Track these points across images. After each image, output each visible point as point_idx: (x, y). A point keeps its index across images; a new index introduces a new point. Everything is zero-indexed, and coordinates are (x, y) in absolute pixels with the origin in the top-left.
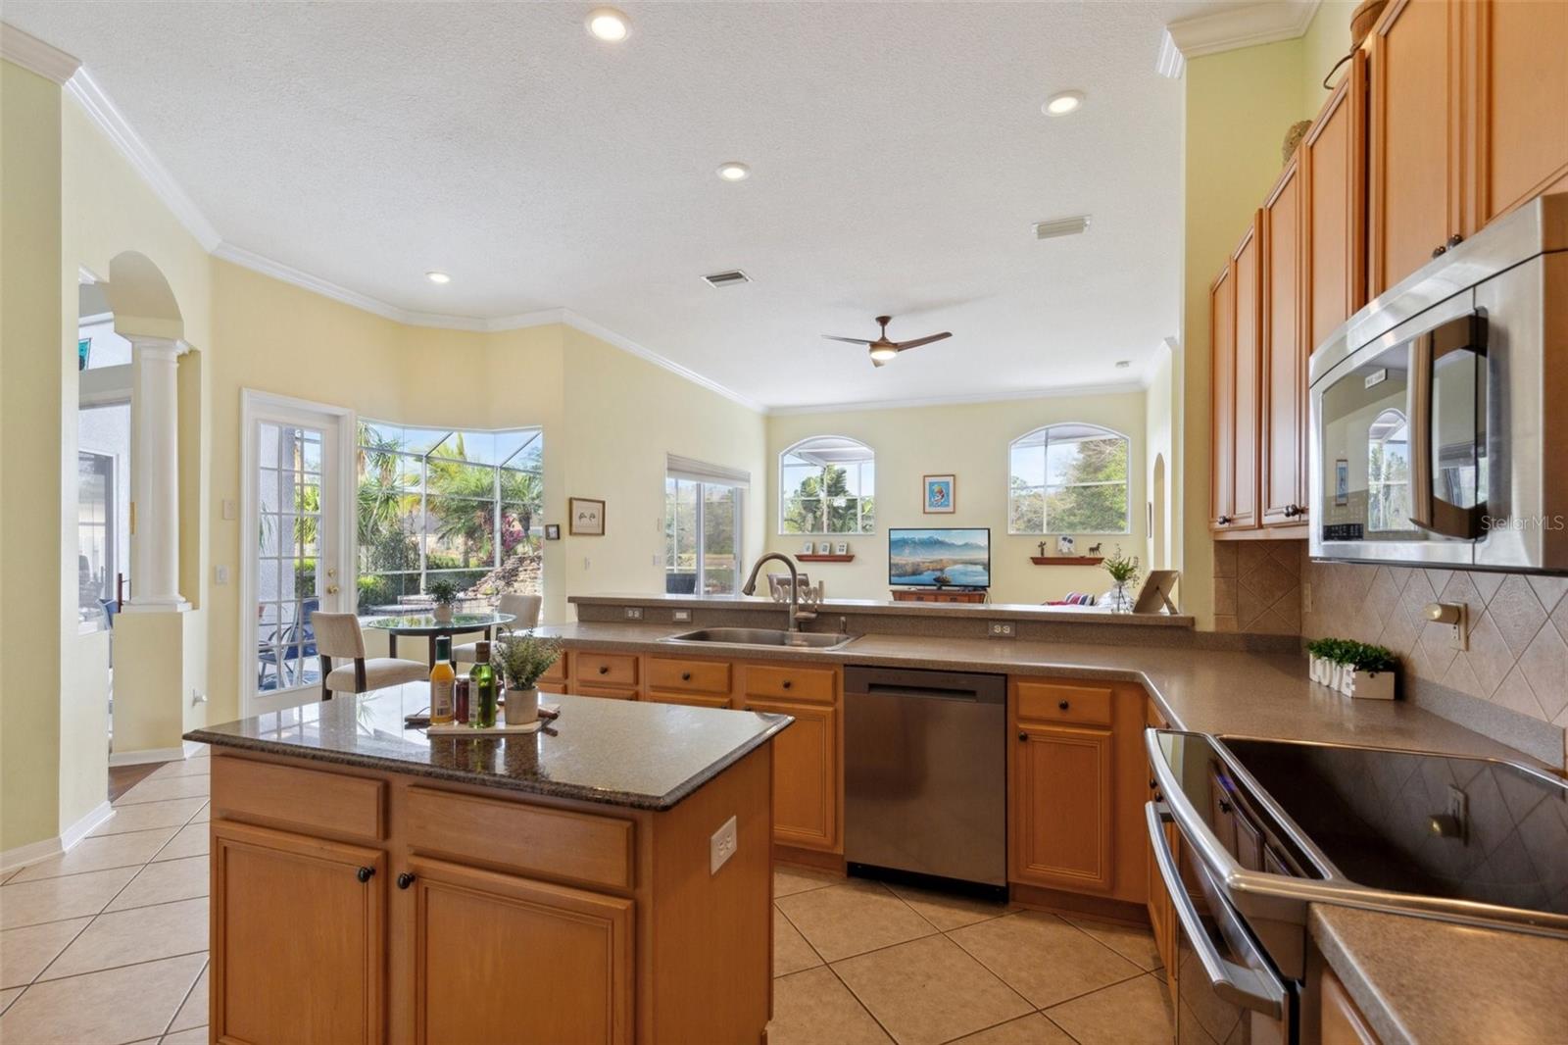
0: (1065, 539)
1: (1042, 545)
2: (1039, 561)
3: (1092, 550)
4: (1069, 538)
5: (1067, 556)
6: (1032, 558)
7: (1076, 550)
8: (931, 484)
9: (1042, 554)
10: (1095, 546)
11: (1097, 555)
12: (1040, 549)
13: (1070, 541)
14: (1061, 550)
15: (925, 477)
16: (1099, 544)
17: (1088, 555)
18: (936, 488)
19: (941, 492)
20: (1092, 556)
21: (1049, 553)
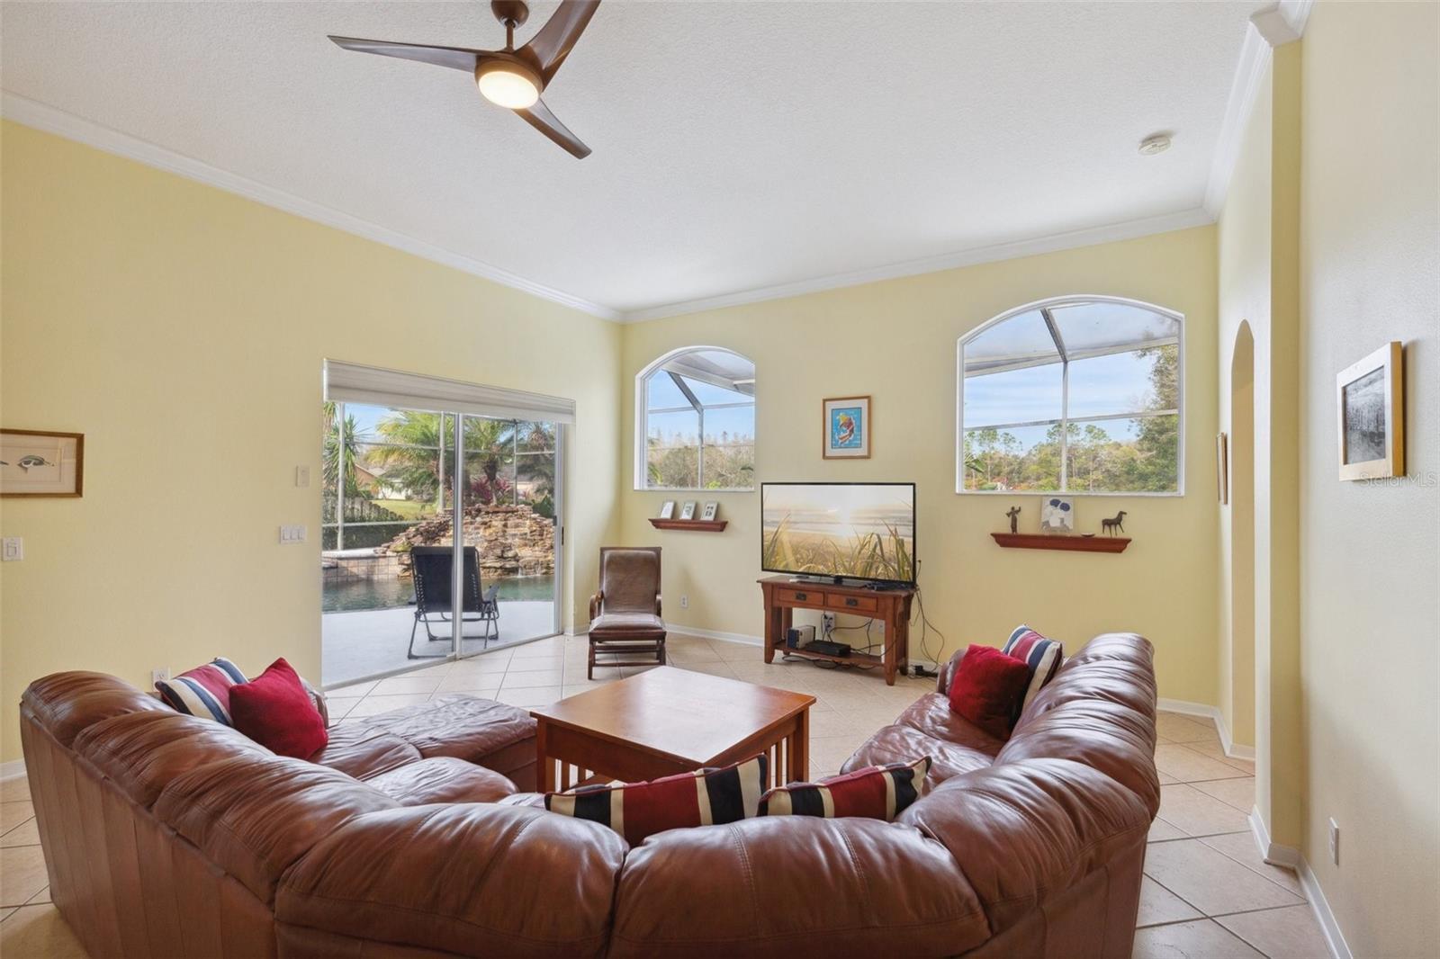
0: (1055, 503)
1: (1013, 514)
2: (1010, 540)
3: (1107, 523)
4: (1063, 501)
5: (1059, 533)
6: (992, 535)
7: (1075, 520)
8: (836, 411)
9: (1014, 527)
10: (1113, 515)
11: (1117, 533)
12: (1009, 520)
13: (1066, 507)
14: (1047, 523)
15: (825, 401)
16: (1121, 513)
17: (1097, 531)
18: (842, 418)
19: (849, 424)
20: (1107, 534)
21: (1027, 527)
